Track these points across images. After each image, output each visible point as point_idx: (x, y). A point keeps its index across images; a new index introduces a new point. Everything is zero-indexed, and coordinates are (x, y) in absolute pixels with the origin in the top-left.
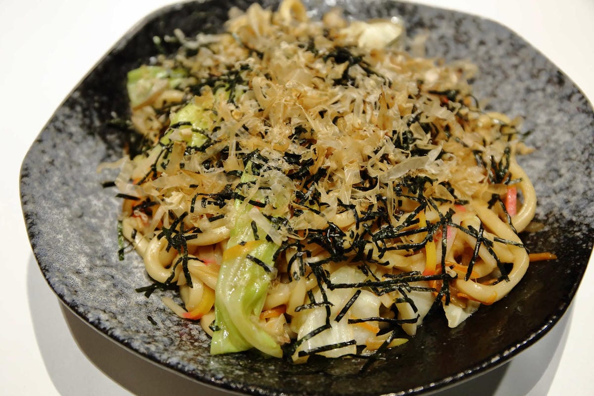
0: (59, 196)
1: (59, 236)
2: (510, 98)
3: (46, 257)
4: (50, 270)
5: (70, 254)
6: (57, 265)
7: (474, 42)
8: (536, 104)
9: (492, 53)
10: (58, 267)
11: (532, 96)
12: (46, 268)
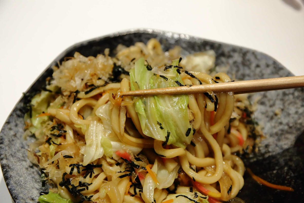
0: (20, 155)
1: (21, 179)
2: (274, 98)
3: (15, 191)
4: (18, 198)
5: (28, 189)
6: (21, 195)
7: (253, 66)
8: (289, 102)
9: (264, 72)
10: (22, 196)
11: (287, 98)
12: (16, 197)
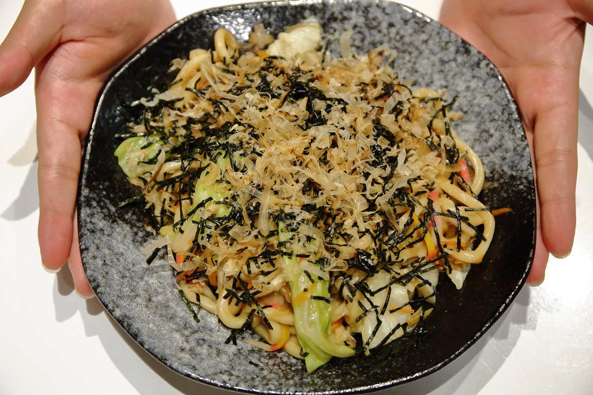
0: (126, 290)
1: (151, 325)
2: (429, 71)
3: (157, 349)
4: (167, 358)
5: (167, 337)
6: (167, 352)
7: (384, 25)
8: (452, 73)
9: (402, 32)
10: (169, 353)
11: (447, 67)
12: (164, 357)
